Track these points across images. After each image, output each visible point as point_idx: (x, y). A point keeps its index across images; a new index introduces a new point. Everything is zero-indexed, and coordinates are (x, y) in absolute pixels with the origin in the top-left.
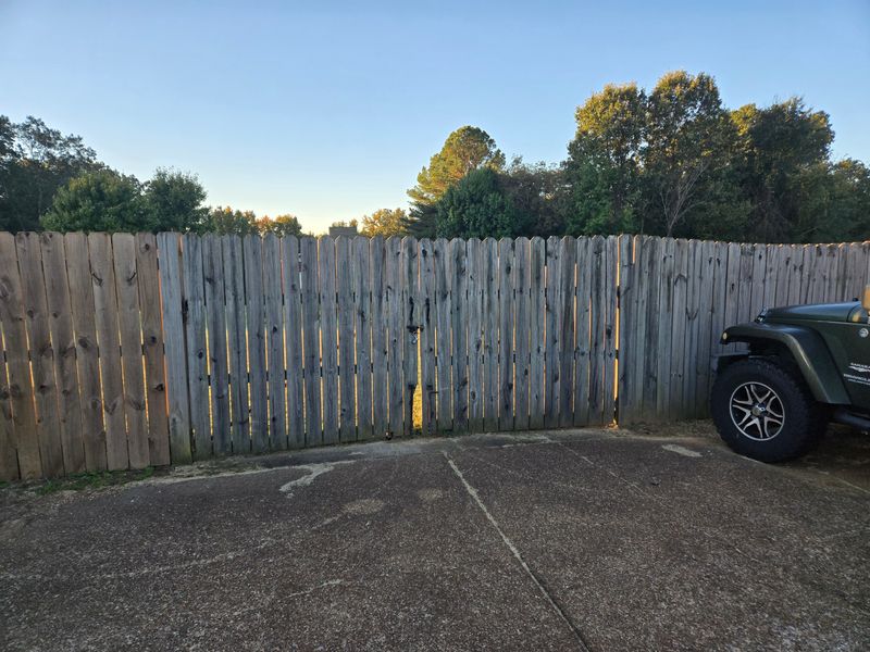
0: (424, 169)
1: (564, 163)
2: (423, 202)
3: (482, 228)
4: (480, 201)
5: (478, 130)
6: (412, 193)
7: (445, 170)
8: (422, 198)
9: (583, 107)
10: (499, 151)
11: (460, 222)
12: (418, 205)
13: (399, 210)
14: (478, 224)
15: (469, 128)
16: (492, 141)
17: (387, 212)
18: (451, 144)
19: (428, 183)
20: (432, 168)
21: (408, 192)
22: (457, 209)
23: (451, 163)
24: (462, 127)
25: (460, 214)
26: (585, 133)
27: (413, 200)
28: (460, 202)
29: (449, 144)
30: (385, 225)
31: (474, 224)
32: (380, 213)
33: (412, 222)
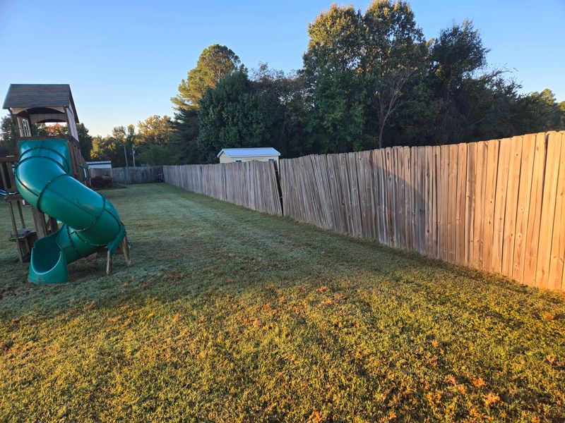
0: (183, 81)
1: (299, 72)
2: (184, 107)
3: (240, 124)
4: (236, 100)
5: (225, 48)
6: (175, 100)
7: (201, 80)
8: (184, 104)
9: (313, 23)
10: (243, 65)
11: (220, 118)
12: (181, 109)
13: (165, 117)
14: (235, 120)
15: (218, 46)
16: (237, 57)
17: (157, 118)
18: (204, 58)
19: (188, 91)
20: (190, 78)
21: (171, 100)
22: (216, 106)
23: (206, 74)
24: (213, 45)
25: (220, 111)
26: (318, 43)
27: (177, 106)
28: (218, 100)
29: (203, 59)
30: (155, 128)
31: (232, 120)
32: (151, 119)
33: (177, 123)
